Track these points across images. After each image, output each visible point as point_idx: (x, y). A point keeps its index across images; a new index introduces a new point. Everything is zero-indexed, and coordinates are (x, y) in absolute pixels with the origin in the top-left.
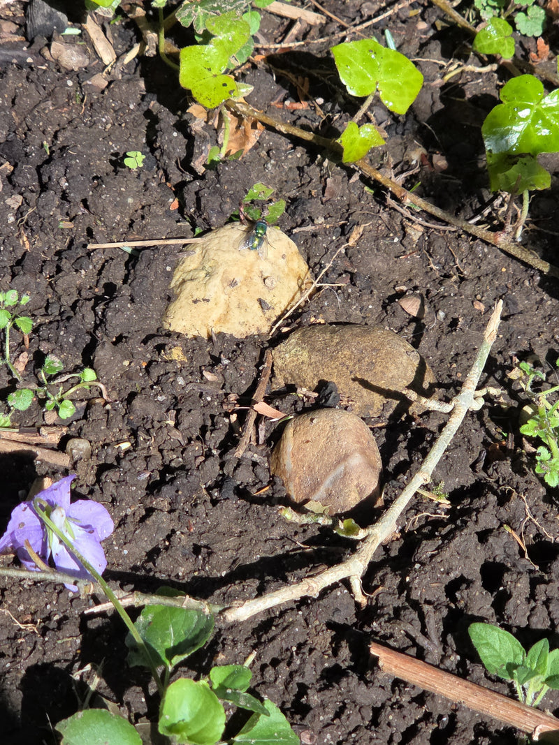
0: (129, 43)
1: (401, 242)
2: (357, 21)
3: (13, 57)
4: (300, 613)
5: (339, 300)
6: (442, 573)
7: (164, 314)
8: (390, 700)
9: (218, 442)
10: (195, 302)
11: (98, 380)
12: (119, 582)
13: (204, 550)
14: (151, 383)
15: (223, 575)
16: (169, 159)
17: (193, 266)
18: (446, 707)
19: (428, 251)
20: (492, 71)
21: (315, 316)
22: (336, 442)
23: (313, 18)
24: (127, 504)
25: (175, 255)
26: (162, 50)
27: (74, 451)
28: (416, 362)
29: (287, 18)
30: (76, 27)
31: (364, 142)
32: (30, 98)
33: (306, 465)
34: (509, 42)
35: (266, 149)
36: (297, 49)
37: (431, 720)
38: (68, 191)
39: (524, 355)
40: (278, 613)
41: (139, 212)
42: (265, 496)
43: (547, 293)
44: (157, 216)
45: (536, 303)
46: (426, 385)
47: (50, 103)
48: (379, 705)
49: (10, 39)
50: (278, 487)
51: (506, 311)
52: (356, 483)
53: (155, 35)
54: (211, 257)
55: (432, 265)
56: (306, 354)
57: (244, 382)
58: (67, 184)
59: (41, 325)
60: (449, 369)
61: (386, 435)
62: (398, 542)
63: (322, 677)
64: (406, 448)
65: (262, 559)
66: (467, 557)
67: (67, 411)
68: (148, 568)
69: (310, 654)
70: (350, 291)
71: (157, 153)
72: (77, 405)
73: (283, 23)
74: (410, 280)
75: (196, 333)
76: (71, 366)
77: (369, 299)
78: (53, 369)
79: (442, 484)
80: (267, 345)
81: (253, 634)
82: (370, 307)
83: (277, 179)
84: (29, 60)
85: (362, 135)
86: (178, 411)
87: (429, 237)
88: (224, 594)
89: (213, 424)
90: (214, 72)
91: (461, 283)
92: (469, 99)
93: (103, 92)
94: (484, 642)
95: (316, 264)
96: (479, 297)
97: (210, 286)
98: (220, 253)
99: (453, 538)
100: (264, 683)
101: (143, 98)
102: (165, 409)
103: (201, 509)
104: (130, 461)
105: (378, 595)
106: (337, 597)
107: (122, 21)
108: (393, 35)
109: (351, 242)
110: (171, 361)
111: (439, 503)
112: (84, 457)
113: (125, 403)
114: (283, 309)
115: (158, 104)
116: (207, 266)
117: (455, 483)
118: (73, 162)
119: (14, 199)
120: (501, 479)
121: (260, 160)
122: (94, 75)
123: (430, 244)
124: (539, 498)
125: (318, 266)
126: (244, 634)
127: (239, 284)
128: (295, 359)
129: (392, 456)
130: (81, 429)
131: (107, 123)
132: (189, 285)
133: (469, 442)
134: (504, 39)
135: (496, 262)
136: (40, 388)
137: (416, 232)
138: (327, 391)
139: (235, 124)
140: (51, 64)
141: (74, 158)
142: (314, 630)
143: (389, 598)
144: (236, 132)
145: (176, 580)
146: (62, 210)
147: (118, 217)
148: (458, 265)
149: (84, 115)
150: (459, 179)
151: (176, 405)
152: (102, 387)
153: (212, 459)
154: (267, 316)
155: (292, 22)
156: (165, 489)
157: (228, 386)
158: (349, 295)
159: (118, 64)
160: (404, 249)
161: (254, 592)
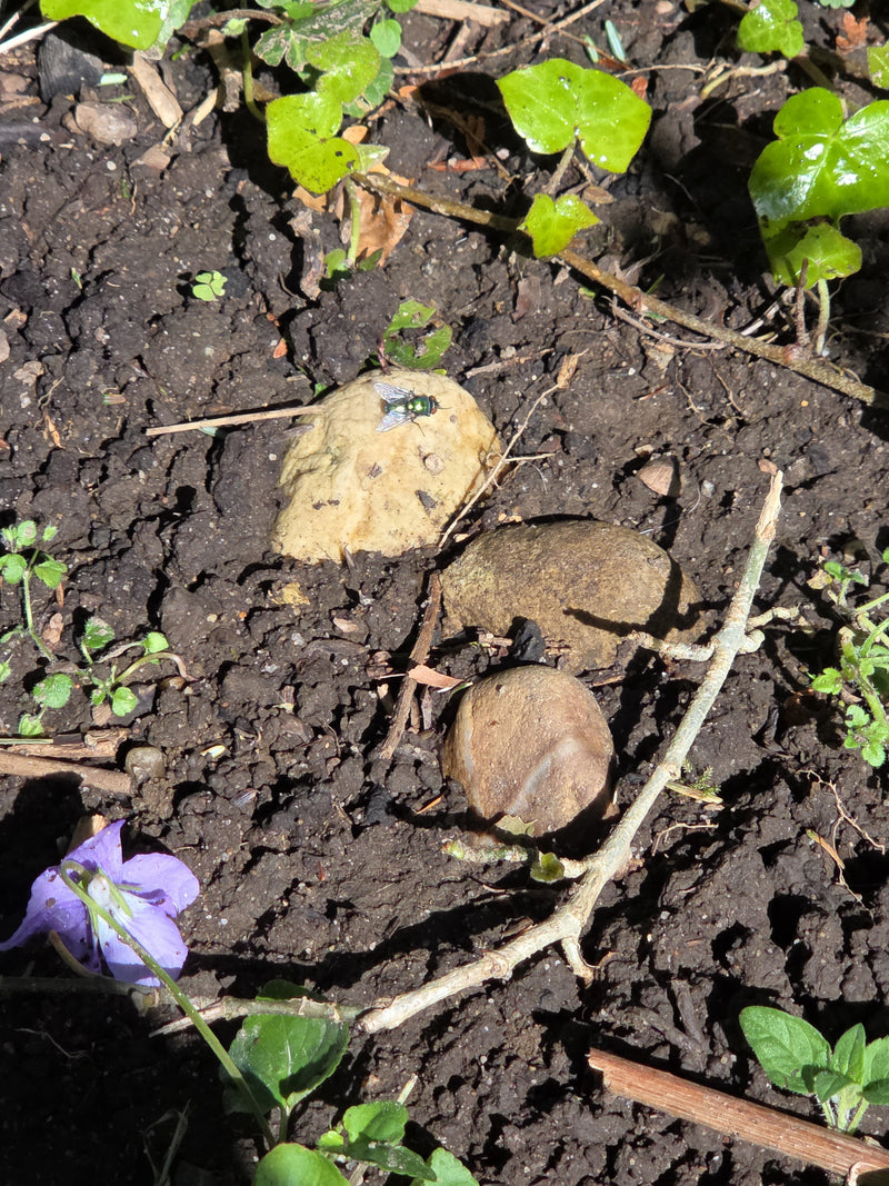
0: (202, 89)
1: (640, 374)
2: (561, 12)
3: (19, 135)
4: (491, 1001)
5: (545, 480)
6: (706, 922)
7: (272, 529)
8: (631, 1132)
9: (361, 732)
10: (317, 506)
11: (169, 650)
12: (214, 972)
13: (341, 911)
14: (254, 644)
15: (372, 948)
16: (267, 276)
17: (312, 448)
18: (714, 1141)
19: (684, 384)
20: (778, 72)
21: (506, 512)
22: (536, 721)
23: (489, 16)
24: (221, 846)
25: (281, 435)
26: (249, 98)
27: (136, 769)
28: (665, 574)
29: (449, 20)
30: (118, 72)
31: (566, 224)
32: (49, 199)
33: (495, 760)
34: (793, 30)
35: (423, 241)
36: (467, 70)
37: (697, 1160)
38: (110, 347)
39: (839, 543)
40: (457, 1003)
41: (226, 366)
42: (434, 814)
43: (875, 434)
44: (253, 371)
45: (861, 451)
46: (683, 609)
47: (80, 203)
48: (615, 1142)
49: (15, 104)
50: (454, 798)
51: (811, 471)
52: (570, 783)
53: (238, 74)
54: (338, 432)
55: (692, 406)
56: (490, 576)
57: (398, 630)
58: (107, 337)
59: (80, 567)
60: (722, 577)
61: (623, 698)
62: (639, 875)
63: (529, 1102)
64: (653, 715)
65: (434, 915)
66: (742, 894)
67: (125, 704)
68: (257, 945)
69: (506, 1067)
70: (561, 463)
71: (249, 269)
72: (141, 691)
73: (443, 28)
74: (659, 434)
75: (322, 556)
76: (132, 627)
77: (591, 474)
78: (97, 640)
79: (709, 772)
80: (433, 565)
81: (422, 1038)
82: (595, 486)
83: (443, 288)
84: (45, 137)
85: (561, 212)
86: (298, 686)
87: (683, 361)
88: (377, 976)
89: (354, 703)
90: (321, 134)
91: (738, 430)
92: (744, 123)
93: (162, 177)
94: (766, 1035)
95: (505, 425)
96: (767, 452)
97: (338, 479)
98: (350, 424)
99: (720, 864)
100: (439, 1118)
101: (227, 175)
102: (277, 686)
103: (336, 844)
104: (225, 775)
105: (607, 966)
106: (544, 973)
107: (190, 53)
108: (618, 29)
109: (562, 383)
110: (284, 606)
111: (705, 804)
112: (153, 775)
113: (215, 681)
114: (458, 502)
115: (250, 185)
116: (333, 448)
117: (730, 767)
118: (114, 301)
119: (28, 368)
120: (803, 755)
121: (413, 260)
122: (147, 148)
123: (686, 372)
124: (860, 782)
125: (510, 427)
126: (409, 1039)
127: (384, 471)
128: (475, 586)
129: (631, 730)
130: (148, 730)
131: (171, 225)
132: (306, 480)
133: (749, 698)
134: (785, 26)
135: (792, 392)
136: (82, 671)
137: (662, 355)
138: (524, 637)
139: (370, 207)
140: (80, 139)
141: (116, 293)
142: (513, 1027)
143: (624, 969)
144: (373, 219)
145: (299, 962)
146: (105, 376)
147: (193, 379)
148: (733, 402)
149: (136, 216)
150: (729, 260)
151: (294, 678)
152: (177, 659)
153: (350, 761)
154: (432, 516)
155: (457, 26)
156: (277, 818)
157: (374, 638)
158: (560, 470)
159: (184, 127)
160: (646, 384)
161: (422, 970)
